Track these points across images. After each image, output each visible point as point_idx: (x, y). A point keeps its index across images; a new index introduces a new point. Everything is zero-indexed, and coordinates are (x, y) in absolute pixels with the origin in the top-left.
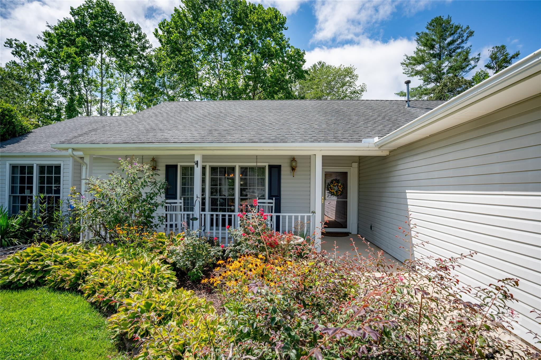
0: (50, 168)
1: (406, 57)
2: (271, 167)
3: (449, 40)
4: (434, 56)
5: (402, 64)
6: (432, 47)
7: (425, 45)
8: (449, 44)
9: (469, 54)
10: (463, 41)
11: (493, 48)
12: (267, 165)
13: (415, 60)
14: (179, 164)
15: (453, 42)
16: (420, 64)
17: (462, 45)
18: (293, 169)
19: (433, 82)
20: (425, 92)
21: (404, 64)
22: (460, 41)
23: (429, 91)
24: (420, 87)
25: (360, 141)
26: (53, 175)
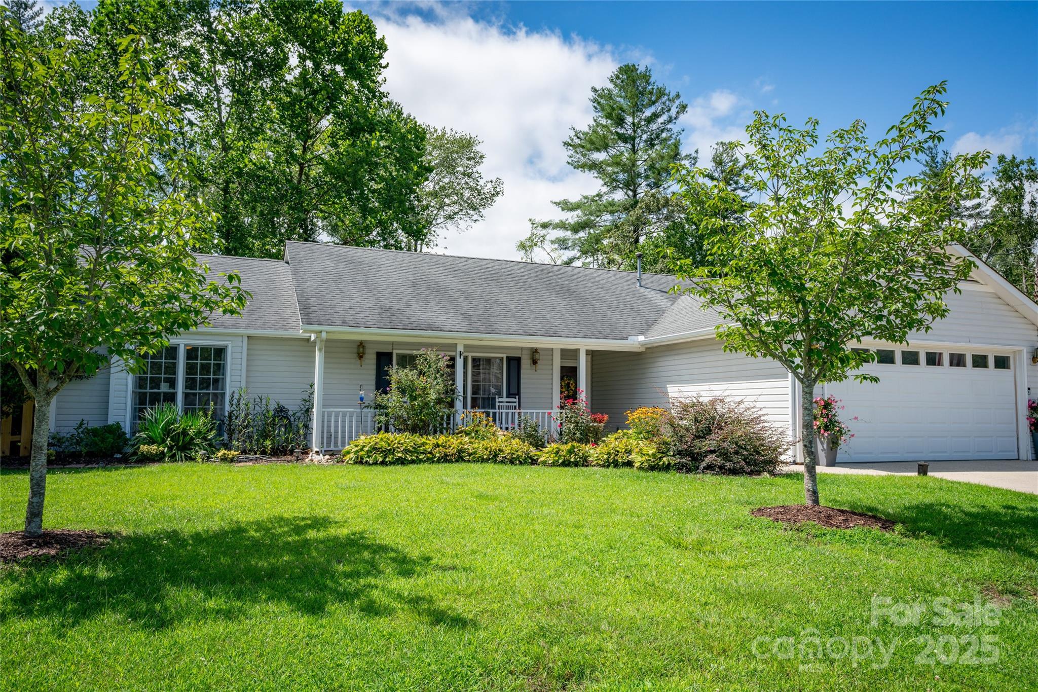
0: (206, 350)
1: (572, 133)
2: (509, 359)
3: (648, 113)
4: (624, 139)
5: (566, 144)
6: (620, 122)
7: (609, 116)
8: (649, 120)
9: (681, 148)
10: (670, 120)
11: (717, 144)
12: (504, 356)
13: (592, 142)
14: (395, 352)
15: (655, 116)
16: (598, 150)
17: (669, 126)
18: (535, 362)
19: (622, 188)
20: (610, 208)
21: (571, 145)
22: (663, 118)
23: (618, 209)
24: (599, 195)
25: (626, 339)
26: (212, 362)
